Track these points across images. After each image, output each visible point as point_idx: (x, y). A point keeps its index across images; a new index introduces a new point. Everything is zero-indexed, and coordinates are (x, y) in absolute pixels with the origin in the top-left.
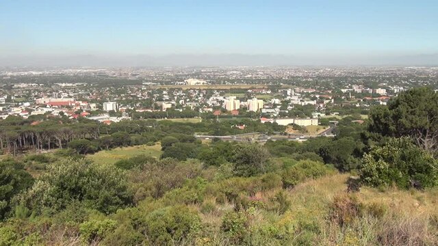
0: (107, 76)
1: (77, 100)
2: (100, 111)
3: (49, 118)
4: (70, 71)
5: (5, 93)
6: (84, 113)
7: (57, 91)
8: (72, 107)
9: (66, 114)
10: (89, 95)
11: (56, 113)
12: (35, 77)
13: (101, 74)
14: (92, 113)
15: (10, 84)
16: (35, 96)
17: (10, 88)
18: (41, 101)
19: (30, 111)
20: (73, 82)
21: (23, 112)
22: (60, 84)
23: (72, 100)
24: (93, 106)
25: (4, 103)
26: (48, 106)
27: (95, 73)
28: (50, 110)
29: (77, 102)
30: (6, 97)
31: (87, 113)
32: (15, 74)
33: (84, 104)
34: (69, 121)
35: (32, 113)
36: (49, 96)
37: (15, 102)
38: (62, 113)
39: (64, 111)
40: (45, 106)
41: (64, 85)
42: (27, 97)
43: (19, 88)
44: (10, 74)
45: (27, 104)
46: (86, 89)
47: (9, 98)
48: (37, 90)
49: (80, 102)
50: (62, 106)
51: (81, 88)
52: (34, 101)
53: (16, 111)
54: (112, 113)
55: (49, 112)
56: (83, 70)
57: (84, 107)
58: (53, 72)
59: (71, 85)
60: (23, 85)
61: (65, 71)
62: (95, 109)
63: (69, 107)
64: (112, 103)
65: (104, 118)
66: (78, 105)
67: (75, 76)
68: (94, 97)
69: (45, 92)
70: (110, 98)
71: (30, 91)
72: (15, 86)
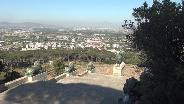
0: (114, 31)
1: (102, 42)
2: (111, 47)
3: (92, 49)
4: (98, 29)
5: (74, 37)
6: (105, 48)
7: (94, 38)
8: (100, 45)
9: (98, 48)
10: (106, 40)
11: (94, 47)
12: (85, 31)
13: (111, 31)
14: (108, 48)
15: (76, 34)
16: (85, 39)
17: (76, 35)
18: (88, 41)
19: (84, 45)
20: (99, 33)
21: (82, 46)
22: (95, 35)
23: (100, 42)
24: (108, 45)
25: (74, 41)
26: (91, 44)
27: (109, 30)
28: (92, 45)
29: (102, 43)
30: (75, 39)
31: (106, 48)
32: (77, 29)
33: (105, 44)
34: (100, 51)
35: (85, 47)
36: (90, 40)
37: (78, 41)
38: (96, 47)
39: (97, 46)
40: (89, 44)
41: (96, 35)
42: (82, 40)
43: (79, 35)
44: (75, 29)
45: (83, 42)
46: (105, 37)
47: (76, 39)
48: (86, 37)
49: (103, 43)
50: (96, 44)
51: (103, 36)
52: (85, 41)
53: (79, 45)
54: (116, 49)
55: (92, 46)
56: (103, 28)
57: (105, 45)
58: (91, 29)
59: (99, 35)
60: (81, 34)
61: (96, 28)
62: (109, 47)
63: (99, 45)
64: (116, 44)
65: (113, 51)
66: (102, 44)
67: (100, 31)
68: (108, 41)
69: (89, 37)
70: (115, 42)
71: (83, 37)
72: (78, 34)
